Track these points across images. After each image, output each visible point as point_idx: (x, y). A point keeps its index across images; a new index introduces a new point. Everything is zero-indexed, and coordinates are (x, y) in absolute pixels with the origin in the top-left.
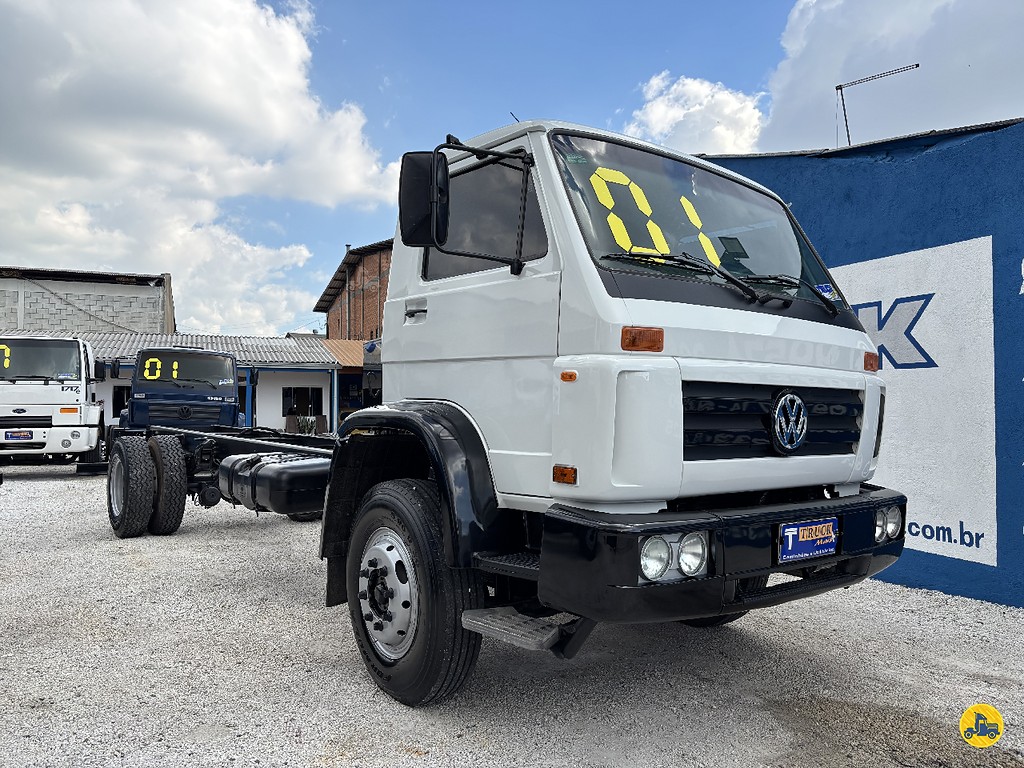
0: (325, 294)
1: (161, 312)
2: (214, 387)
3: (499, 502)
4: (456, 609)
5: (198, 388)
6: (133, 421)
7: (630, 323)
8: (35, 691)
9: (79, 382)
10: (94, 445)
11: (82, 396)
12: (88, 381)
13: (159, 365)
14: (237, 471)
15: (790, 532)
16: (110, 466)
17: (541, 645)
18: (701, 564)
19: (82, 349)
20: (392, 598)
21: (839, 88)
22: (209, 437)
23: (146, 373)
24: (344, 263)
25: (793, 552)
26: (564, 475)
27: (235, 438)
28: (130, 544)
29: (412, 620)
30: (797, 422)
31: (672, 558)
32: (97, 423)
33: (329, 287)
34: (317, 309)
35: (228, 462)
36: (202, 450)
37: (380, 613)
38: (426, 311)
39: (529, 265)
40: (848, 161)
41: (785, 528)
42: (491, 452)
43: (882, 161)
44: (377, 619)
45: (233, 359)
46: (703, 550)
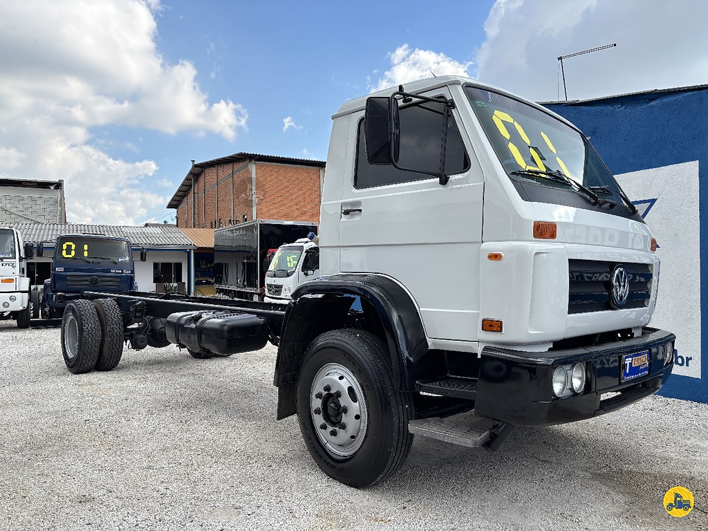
0: (176, 195)
1: (59, 208)
2: (116, 263)
3: (429, 345)
4: (399, 420)
5: (104, 264)
6: (55, 287)
7: (538, 220)
8: (75, 489)
9: (14, 260)
10: (26, 306)
11: (17, 270)
12: (21, 259)
13: (73, 247)
14: (182, 325)
15: (628, 361)
16: (63, 321)
17: (476, 444)
18: (582, 384)
19: (15, 235)
20: (345, 413)
21: (560, 58)
22: (140, 300)
23: (64, 253)
24: (190, 173)
25: (630, 374)
26: (491, 326)
27: (158, 300)
28: (84, 378)
29: (362, 428)
30: (624, 286)
31: (567, 381)
32: (27, 289)
33: (179, 191)
34: (170, 206)
35: (174, 317)
36: (136, 309)
37: (333, 424)
38: (360, 211)
39: (453, 178)
40: (594, 108)
41: (626, 358)
42: (422, 310)
43: (618, 109)
44: (330, 428)
45: (128, 242)
46: (583, 374)
